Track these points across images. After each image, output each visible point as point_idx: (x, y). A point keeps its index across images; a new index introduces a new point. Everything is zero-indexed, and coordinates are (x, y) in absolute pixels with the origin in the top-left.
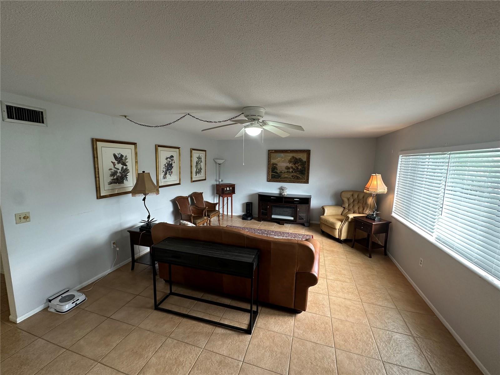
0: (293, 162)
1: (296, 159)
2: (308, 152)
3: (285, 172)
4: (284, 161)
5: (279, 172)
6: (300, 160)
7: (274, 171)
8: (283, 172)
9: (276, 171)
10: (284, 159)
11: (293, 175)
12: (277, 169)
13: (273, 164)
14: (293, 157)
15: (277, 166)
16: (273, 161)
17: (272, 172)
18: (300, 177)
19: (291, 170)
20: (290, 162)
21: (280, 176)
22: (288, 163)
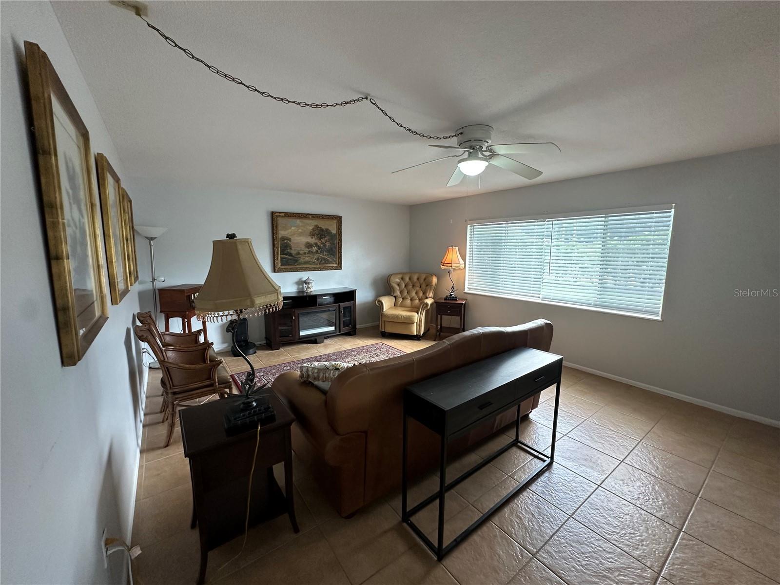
0: (318, 235)
1: (322, 230)
2: (338, 219)
3: (305, 253)
4: (301, 233)
5: (295, 252)
6: (328, 231)
7: (285, 252)
8: (301, 252)
9: (289, 251)
10: (302, 229)
11: (318, 258)
12: (291, 249)
13: (283, 239)
14: (317, 227)
15: (290, 243)
16: (282, 233)
17: (283, 253)
18: (328, 261)
19: (315, 249)
20: (312, 235)
21: (297, 261)
22: (310, 237)
